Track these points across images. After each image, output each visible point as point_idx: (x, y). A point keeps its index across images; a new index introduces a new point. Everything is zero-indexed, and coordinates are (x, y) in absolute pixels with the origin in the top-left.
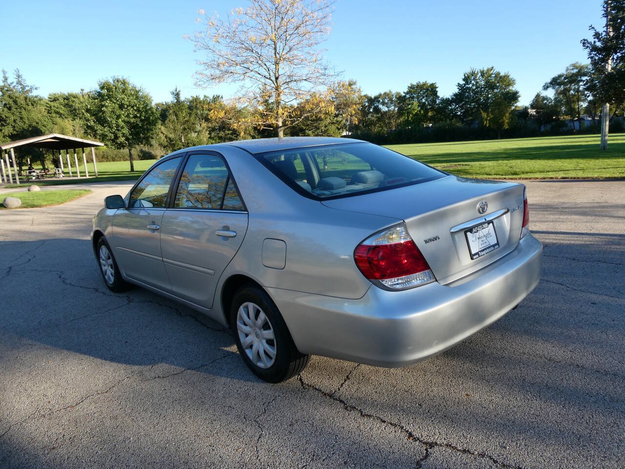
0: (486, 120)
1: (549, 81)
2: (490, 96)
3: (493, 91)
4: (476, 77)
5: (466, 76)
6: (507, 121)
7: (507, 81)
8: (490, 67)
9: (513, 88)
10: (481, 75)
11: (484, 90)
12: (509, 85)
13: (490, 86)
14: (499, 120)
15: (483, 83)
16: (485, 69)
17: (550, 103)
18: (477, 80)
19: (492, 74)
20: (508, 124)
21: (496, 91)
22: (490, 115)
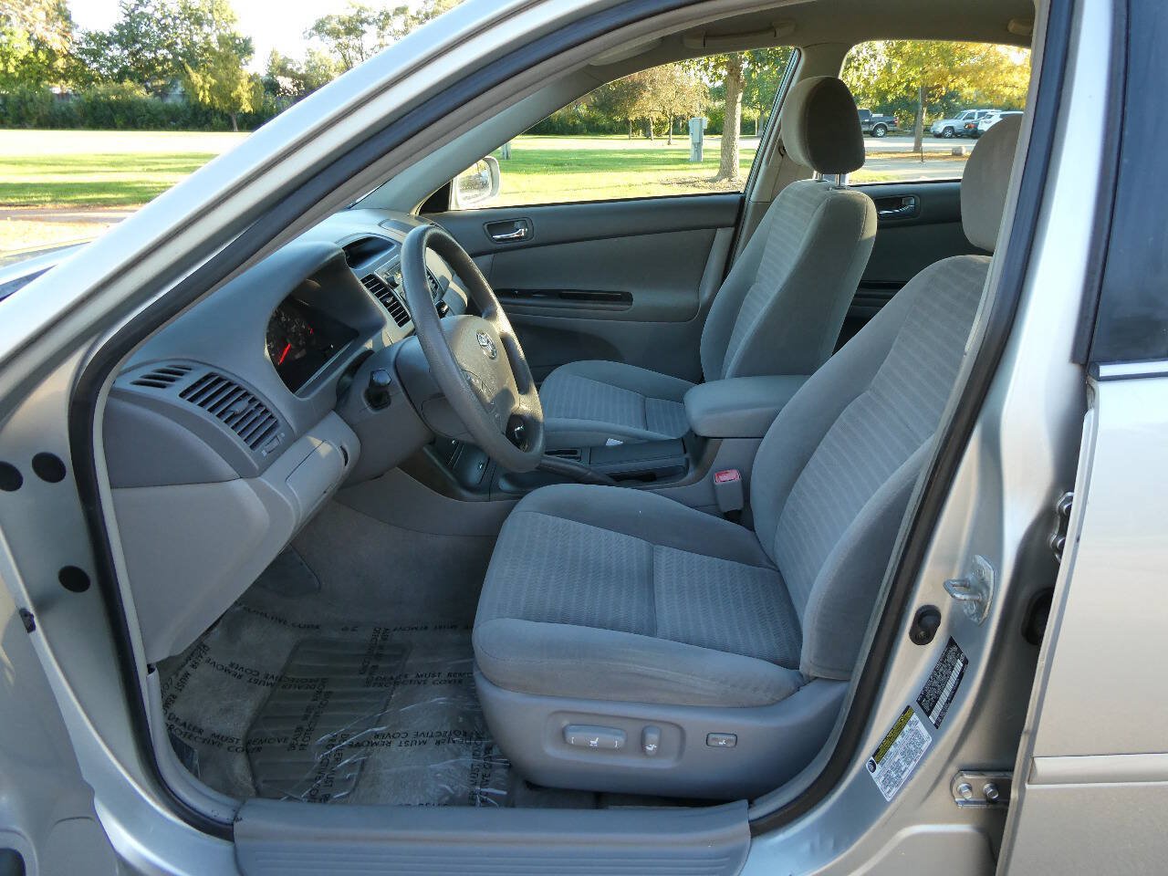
0: (202, 88)
2: (195, 38)
3: (201, 29)
6: (246, 95)
11: (181, 24)
12: (233, 21)
13: (193, 16)
14: (231, 92)
15: (176, 8)
17: (298, 69)
20: (250, 101)
21: (206, 29)
22: (209, 78)
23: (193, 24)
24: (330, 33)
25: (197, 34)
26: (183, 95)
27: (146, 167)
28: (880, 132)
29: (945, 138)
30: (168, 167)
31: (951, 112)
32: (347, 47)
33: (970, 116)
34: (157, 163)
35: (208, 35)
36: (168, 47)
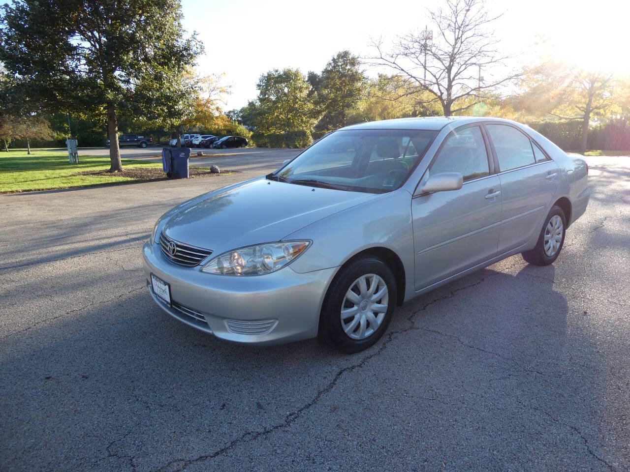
28: (144, 145)
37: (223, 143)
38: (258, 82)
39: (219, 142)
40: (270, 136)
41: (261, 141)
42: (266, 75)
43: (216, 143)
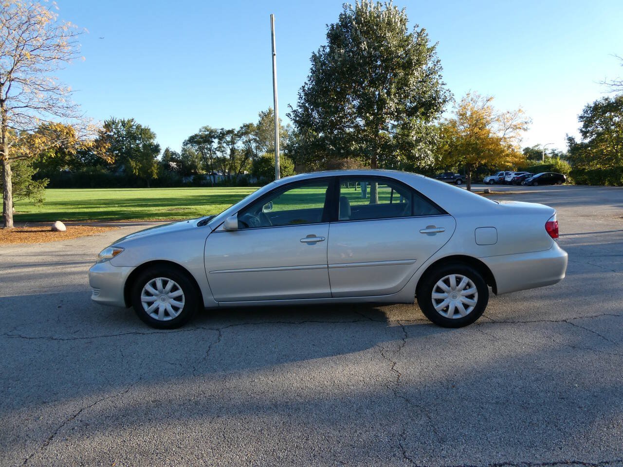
0: (135, 168)
1: (187, 138)
2: (132, 146)
3: (135, 142)
4: (117, 126)
5: (107, 123)
6: (156, 171)
7: (149, 134)
8: (130, 118)
9: (155, 142)
10: (122, 125)
11: (126, 140)
12: (151, 138)
13: (132, 136)
14: (148, 170)
15: (124, 133)
16: (126, 120)
17: (178, 158)
18: (118, 129)
19: (133, 125)
20: (157, 174)
21: (138, 142)
22: (139, 164)
23: (131, 140)
24: (195, 142)
25: (133, 144)
26: (124, 171)
27: (120, 205)
28: (459, 182)
29: (491, 184)
30: (130, 204)
31: (493, 173)
32: (203, 148)
33: (502, 174)
34: (125, 203)
35: (138, 144)
36: (119, 150)
37: (535, 179)
38: (581, 113)
39: (531, 179)
40: (590, 172)
41: (580, 178)
42: (593, 105)
43: (527, 180)
